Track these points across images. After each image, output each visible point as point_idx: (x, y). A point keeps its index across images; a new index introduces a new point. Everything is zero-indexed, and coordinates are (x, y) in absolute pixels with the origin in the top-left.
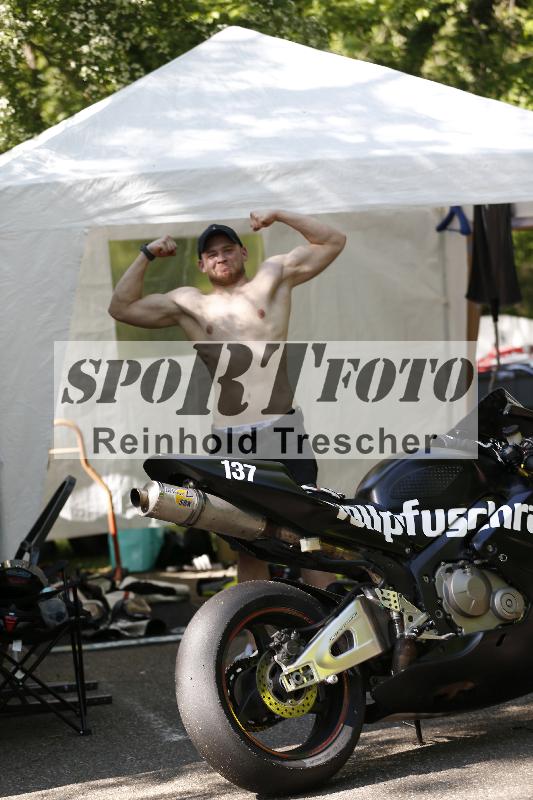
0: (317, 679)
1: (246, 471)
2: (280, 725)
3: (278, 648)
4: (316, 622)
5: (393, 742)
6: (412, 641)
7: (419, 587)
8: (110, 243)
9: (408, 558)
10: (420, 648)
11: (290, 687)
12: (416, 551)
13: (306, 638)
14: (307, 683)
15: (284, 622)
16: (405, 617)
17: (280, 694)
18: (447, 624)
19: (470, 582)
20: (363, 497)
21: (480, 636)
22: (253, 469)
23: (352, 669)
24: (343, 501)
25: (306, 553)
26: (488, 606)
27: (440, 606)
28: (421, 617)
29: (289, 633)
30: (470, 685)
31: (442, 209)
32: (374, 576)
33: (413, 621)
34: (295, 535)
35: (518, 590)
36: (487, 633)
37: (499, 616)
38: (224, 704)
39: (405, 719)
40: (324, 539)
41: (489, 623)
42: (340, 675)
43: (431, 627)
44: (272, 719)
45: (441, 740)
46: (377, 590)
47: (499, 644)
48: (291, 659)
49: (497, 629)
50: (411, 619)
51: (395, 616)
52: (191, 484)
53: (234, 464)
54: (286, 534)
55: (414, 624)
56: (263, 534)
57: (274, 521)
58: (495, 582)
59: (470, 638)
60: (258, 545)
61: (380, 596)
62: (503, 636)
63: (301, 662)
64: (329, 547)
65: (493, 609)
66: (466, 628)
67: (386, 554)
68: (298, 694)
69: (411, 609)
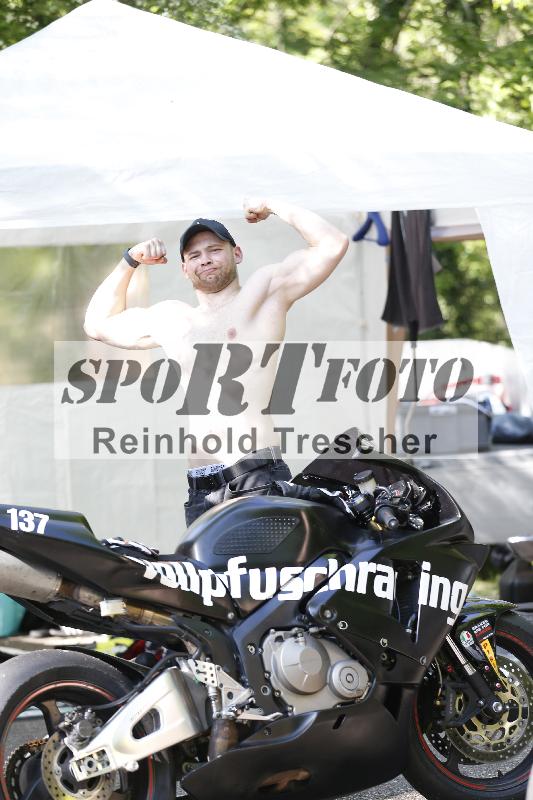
0: (113, 767)
1: (37, 522)
3: (69, 728)
4: (118, 698)
6: (233, 723)
7: (243, 658)
9: (231, 624)
10: (242, 731)
11: (81, 775)
12: (241, 616)
13: (104, 716)
14: (102, 770)
15: (79, 699)
16: (224, 694)
17: (71, 784)
18: (279, 703)
19: (302, 655)
20: (182, 553)
21: (314, 717)
22: (45, 519)
23: (159, 754)
24: (154, 557)
25: (105, 618)
26: (324, 681)
27: (268, 681)
28: (243, 694)
29: (83, 711)
30: (303, 775)
32: (189, 645)
33: (233, 698)
35: (362, 663)
36: (323, 715)
37: (339, 696)
40: (131, 601)
41: (326, 701)
42: (143, 763)
43: (252, 705)
46: (190, 661)
47: (337, 725)
48: (83, 742)
49: (333, 709)
50: (230, 695)
51: (212, 692)
53: (22, 513)
54: (85, 595)
55: (233, 702)
56: (58, 594)
57: (70, 580)
58: (335, 654)
59: (300, 719)
60: (55, 607)
61: (194, 668)
62: (340, 719)
63: (95, 745)
64: (135, 611)
65: (331, 685)
66: (297, 706)
67: (205, 619)
68: (91, 784)
69: (230, 684)
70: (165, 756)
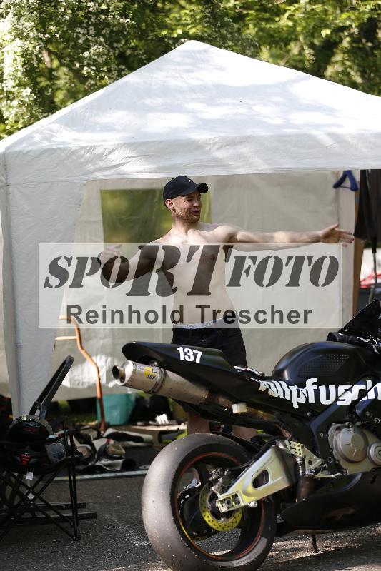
0: (242, 504)
1: (195, 355)
2: (216, 536)
3: (216, 481)
4: (243, 463)
5: (296, 550)
6: (311, 478)
7: (316, 440)
8: (101, 191)
9: (309, 419)
10: (316, 483)
11: (223, 509)
12: (315, 415)
13: (235, 475)
14: (235, 506)
15: (220, 463)
16: (306, 462)
17: (216, 514)
18: (336, 467)
19: (353, 438)
20: (278, 376)
21: (359, 476)
22: (200, 354)
23: (267, 497)
24: (263, 378)
25: (237, 414)
26: (365, 454)
27: (331, 454)
28: (318, 462)
29: (224, 471)
30: (351, 511)
31: (338, 172)
32: (284, 431)
33: (312, 465)
34: (229, 402)
36: (364, 474)
37: (374, 463)
38: (176, 521)
39: (306, 534)
40: (249, 404)
41: (366, 467)
42: (259, 502)
43: (325, 469)
44: (210, 532)
45: (329, 549)
46: (286, 442)
47: (373, 482)
48: (224, 490)
49: (371, 471)
50: (310, 463)
51: (299, 460)
52: (156, 363)
53: (186, 350)
54: (222, 400)
55: (312, 466)
56: (206, 400)
57: (214, 391)
58: (371, 438)
59: (352, 477)
60: (202, 408)
61: (288, 446)
62: (375, 477)
63: (231, 491)
64: (253, 410)
65: (369, 456)
66: (349, 470)
67: (293, 416)
68: (228, 515)
69: (311, 456)
70: (271, 499)
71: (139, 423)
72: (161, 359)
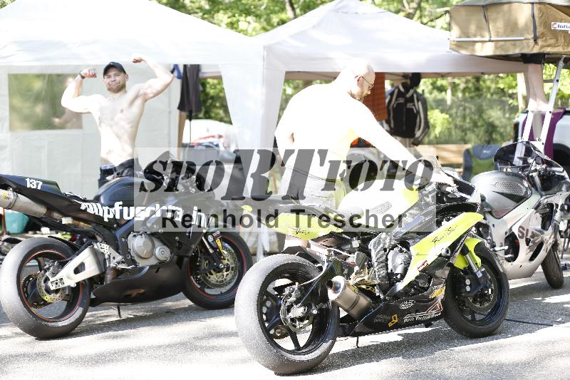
0: (66, 285)
1: (37, 184)
2: (47, 307)
3: (48, 269)
4: (68, 257)
5: (107, 316)
6: (115, 269)
7: (119, 243)
8: (9, 75)
9: (115, 229)
10: (118, 272)
11: (53, 288)
12: (120, 226)
13: (63, 265)
14: (61, 286)
15: (53, 257)
16: (111, 258)
17: (48, 291)
18: (134, 262)
19: (144, 242)
20: (97, 199)
21: (148, 267)
22: (41, 183)
23: (84, 280)
24: (85, 201)
25: (65, 225)
26: (152, 254)
27: (129, 253)
28: (119, 258)
29: (54, 262)
30: (142, 291)
31: (170, 65)
32: (98, 237)
33: (115, 260)
34: (60, 216)
35: (168, 246)
36: (151, 267)
37: (158, 259)
38: (20, 294)
39: (113, 305)
40: (74, 218)
41: (153, 262)
42: (78, 284)
43: (123, 262)
44: (46, 303)
45: (130, 316)
46: (98, 244)
47: (157, 272)
48: (54, 274)
49: (156, 265)
50: (114, 258)
51: (106, 256)
52: (11, 189)
53: (31, 181)
54: (56, 215)
55: (115, 261)
56: (45, 215)
57: (50, 208)
58: (157, 243)
59: (142, 268)
60: (43, 219)
61: (100, 247)
62: (159, 269)
63: (58, 277)
64: (76, 222)
65: (155, 255)
66: (141, 263)
67: (105, 227)
68: (57, 291)
69: (114, 253)
70: (87, 281)
71: (30, 232)
72: (14, 187)
